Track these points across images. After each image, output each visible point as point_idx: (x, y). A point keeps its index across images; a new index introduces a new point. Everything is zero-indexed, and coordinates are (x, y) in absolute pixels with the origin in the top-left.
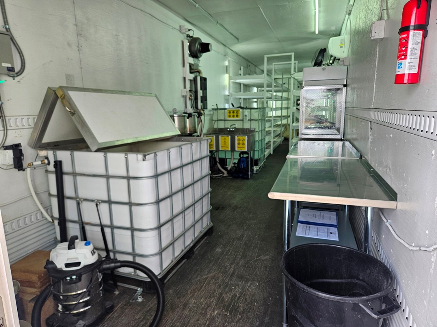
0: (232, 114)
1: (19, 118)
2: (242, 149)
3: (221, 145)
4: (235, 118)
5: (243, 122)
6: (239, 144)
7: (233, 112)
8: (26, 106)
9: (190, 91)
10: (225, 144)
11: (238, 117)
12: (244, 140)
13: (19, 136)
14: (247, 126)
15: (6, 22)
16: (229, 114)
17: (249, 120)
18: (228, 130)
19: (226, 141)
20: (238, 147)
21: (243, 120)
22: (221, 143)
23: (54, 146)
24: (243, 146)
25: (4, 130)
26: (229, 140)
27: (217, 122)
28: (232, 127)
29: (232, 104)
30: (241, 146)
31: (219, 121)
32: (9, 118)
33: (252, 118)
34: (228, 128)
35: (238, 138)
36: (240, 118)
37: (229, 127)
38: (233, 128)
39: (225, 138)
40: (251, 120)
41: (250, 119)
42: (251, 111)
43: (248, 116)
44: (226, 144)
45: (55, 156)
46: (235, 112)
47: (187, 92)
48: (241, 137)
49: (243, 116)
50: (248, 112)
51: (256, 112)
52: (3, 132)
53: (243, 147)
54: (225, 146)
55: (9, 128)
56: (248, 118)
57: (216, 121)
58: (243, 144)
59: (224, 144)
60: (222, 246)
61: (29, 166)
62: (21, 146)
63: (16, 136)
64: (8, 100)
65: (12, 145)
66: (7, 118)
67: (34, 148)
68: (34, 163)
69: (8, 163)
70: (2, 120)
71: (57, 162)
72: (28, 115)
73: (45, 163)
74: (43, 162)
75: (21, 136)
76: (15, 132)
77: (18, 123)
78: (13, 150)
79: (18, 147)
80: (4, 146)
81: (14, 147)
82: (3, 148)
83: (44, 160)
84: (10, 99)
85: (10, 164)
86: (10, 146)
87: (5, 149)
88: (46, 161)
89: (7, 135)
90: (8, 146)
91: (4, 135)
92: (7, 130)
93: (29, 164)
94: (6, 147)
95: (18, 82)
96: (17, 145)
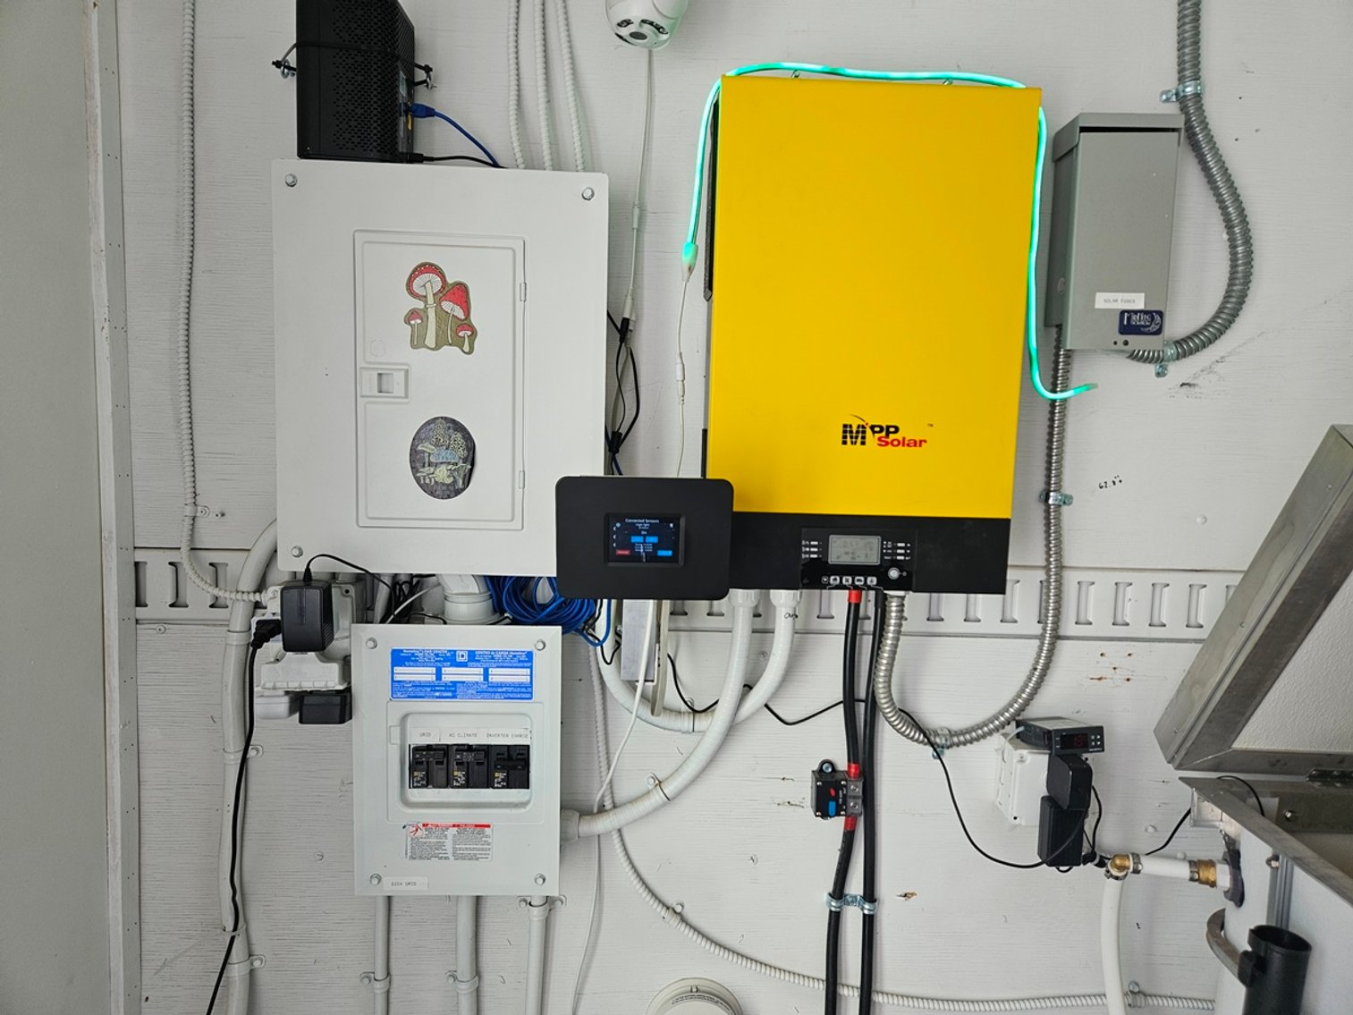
1: (1143, 581)
8: (1199, 520)
13: (1120, 675)
15: (1190, 60)
23: (1312, 778)
32: (1084, 576)
45: (1281, 897)
52: (1037, 642)
55: (1069, 628)
61: (1115, 872)
62: (1099, 746)
63: (1099, 677)
64: (1103, 484)
65: (1049, 732)
66: (1071, 579)
67: (1179, 768)
68: (1150, 866)
69: (1015, 818)
70: (1045, 584)
71: (1266, 951)
72: (1196, 571)
73: (1213, 884)
74: (1205, 874)
75: (1128, 680)
76: (1102, 655)
77: (1128, 605)
78: (1050, 755)
79: (1081, 749)
80: (1020, 718)
81: (1057, 743)
82: (1012, 729)
83: (1211, 864)
84: (1117, 482)
85: (1023, 823)
86: (1042, 734)
87: (1018, 735)
88: (1223, 876)
89: (1051, 665)
90: (1036, 727)
91: (1037, 662)
92: (1056, 637)
93: (1118, 862)
94: (1025, 730)
95: (1183, 385)
96: (1077, 735)
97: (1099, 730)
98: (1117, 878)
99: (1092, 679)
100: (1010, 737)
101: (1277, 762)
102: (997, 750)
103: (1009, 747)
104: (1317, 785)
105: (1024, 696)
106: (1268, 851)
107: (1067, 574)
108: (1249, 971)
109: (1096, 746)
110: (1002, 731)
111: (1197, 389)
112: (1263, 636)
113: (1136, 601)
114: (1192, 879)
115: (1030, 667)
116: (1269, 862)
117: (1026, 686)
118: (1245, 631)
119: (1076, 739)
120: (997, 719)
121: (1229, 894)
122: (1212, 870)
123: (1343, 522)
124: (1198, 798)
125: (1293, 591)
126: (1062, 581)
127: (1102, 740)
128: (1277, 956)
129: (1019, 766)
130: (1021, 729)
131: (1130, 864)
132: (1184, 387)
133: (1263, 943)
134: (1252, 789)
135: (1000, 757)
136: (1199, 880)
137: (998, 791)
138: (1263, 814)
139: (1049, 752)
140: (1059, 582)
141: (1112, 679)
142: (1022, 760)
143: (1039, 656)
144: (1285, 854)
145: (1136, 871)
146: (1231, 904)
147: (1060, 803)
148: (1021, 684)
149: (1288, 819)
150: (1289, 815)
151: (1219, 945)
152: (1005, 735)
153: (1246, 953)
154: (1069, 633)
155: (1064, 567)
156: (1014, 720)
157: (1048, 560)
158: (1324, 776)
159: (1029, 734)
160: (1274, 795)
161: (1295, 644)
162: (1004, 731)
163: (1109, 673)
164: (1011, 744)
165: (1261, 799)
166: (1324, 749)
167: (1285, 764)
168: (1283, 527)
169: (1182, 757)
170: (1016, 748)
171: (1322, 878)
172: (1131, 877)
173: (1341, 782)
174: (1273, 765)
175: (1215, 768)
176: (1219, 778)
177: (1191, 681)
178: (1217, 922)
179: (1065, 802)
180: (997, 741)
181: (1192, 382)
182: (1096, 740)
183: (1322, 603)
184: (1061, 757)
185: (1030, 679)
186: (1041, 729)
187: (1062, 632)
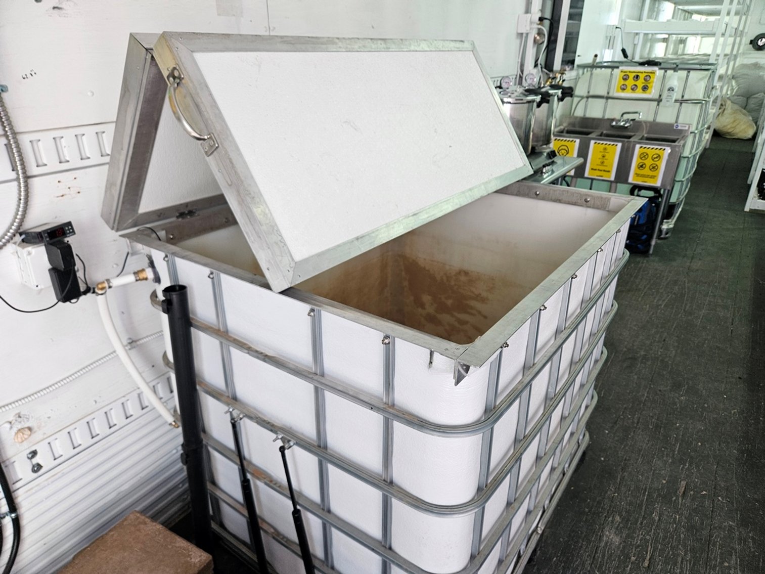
0: (630, 82)
1: (69, 134)
2: (646, 179)
3: (591, 163)
4: (639, 94)
5: (658, 105)
6: (641, 166)
7: (637, 77)
8: (89, 94)
9: (541, 19)
10: (603, 163)
11: (648, 91)
12: (659, 156)
13: (73, 191)
14: (666, 116)
16: (622, 82)
17: (676, 101)
18: (614, 123)
19: (607, 156)
20: (637, 175)
21: (659, 101)
22: (592, 159)
24: (651, 173)
25: (18, 179)
26: (615, 153)
27: (585, 100)
28: (626, 117)
29: (624, 51)
30: (646, 171)
31: (590, 99)
32: (34, 137)
33: (686, 97)
34: (613, 120)
35: (643, 150)
36: (653, 93)
37: (618, 116)
38: (627, 121)
39: (605, 149)
40: (682, 101)
41: (680, 98)
42: (687, 77)
43: (676, 90)
44: (606, 162)
45: (173, 272)
46: (642, 76)
47: (531, 23)
48: (652, 149)
49: (662, 90)
50: (679, 79)
51: (701, 79)
52: (15, 183)
53: (653, 177)
54: (602, 168)
55: (33, 170)
56: (676, 95)
57: (582, 97)
58: (654, 168)
59: (599, 162)
60: (618, 518)
61: (100, 292)
62: (72, 232)
63: (62, 195)
64: (25, 76)
65: (40, 233)
66: (25, 140)
67: (117, 230)
68: (115, 282)
69: (37, 286)
70: (8, 146)
71: (170, 297)
72: (97, 124)
73: (146, 279)
74: (142, 276)
75: (79, 192)
76: (59, 182)
77: (65, 150)
78: (45, 245)
79: (62, 237)
80: (21, 230)
81: (46, 237)
82: (18, 238)
83: (143, 270)
84: (33, 74)
85: (43, 287)
86: (36, 235)
87: (23, 241)
88: (149, 274)
89: (29, 194)
90: (31, 233)
91: (20, 195)
92: (27, 178)
93: (100, 286)
94: (26, 236)
95: (54, 8)
96: (57, 230)
97: (69, 224)
98: (102, 294)
99: (58, 197)
100: (18, 243)
101: (160, 214)
102: (13, 253)
103: (19, 249)
104: (180, 219)
105: (18, 217)
106: (163, 255)
107: (19, 137)
108: (166, 307)
109: (70, 232)
110: (11, 242)
111: (64, 11)
112: (133, 153)
113: (69, 147)
114: (137, 280)
115: (17, 199)
116: (164, 259)
117: (18, 210)
118: (125, 151)
119: (57, 232)
120: (6, 235)
121: (154, 281)
122: (144, 273)
123: (149, 87)
124: (130, 242)
125: (139, 127)
126: (19, 142)
127: (72, 228)
128: (175, 297)
129: (29, 257)
130: (23, 236)
131: (106, 285)
132: (56, 9)
133: (168, 294)
134: (152, 230)
135: (16, 256)
136: (140, 280)
137: (22, 275)
138: (160, 240)
139: (44, 244)
140: (16, 142)
141: (69, 194)
142: (29, 253)
143: (20, 191)
144: (169, 253)
145: (110, 287)
146: (157, 284)
147: (59, 268)
148: (15, 210)
149: (172, 239)
150: (172, 237)
151: (155, 303)
152: (15, 243)
153: (163, 301)
154: (35, 173)
155: (18, 133)
156: (17, 232)
157: (4, 130)
158: (182, 215)
159: (30, 238)
160: (163, 230)
161: (149, 154)
162: (13, 241)
163: (66, 191)
164: (20, 246)
165: (158, 234)
166: (178, 203)
167: (164, 214)
168: (125, 92)
169: (118, 225)
170: (23, 248)
171: (183, 257)
172: (109, 291)
173: (189, 216)
174: (159, 216)
175: (135, 226)
176: (138, 230)
177: (109, 185)
178: (154, 295)
179: (62, 266)
180: (10, 248)
181: (60, 6)
182: (69, 230)
183: (154, 131)
184: (51, 244)
185: (19, 206)
186: (35, 233)
187: (29, 174)
